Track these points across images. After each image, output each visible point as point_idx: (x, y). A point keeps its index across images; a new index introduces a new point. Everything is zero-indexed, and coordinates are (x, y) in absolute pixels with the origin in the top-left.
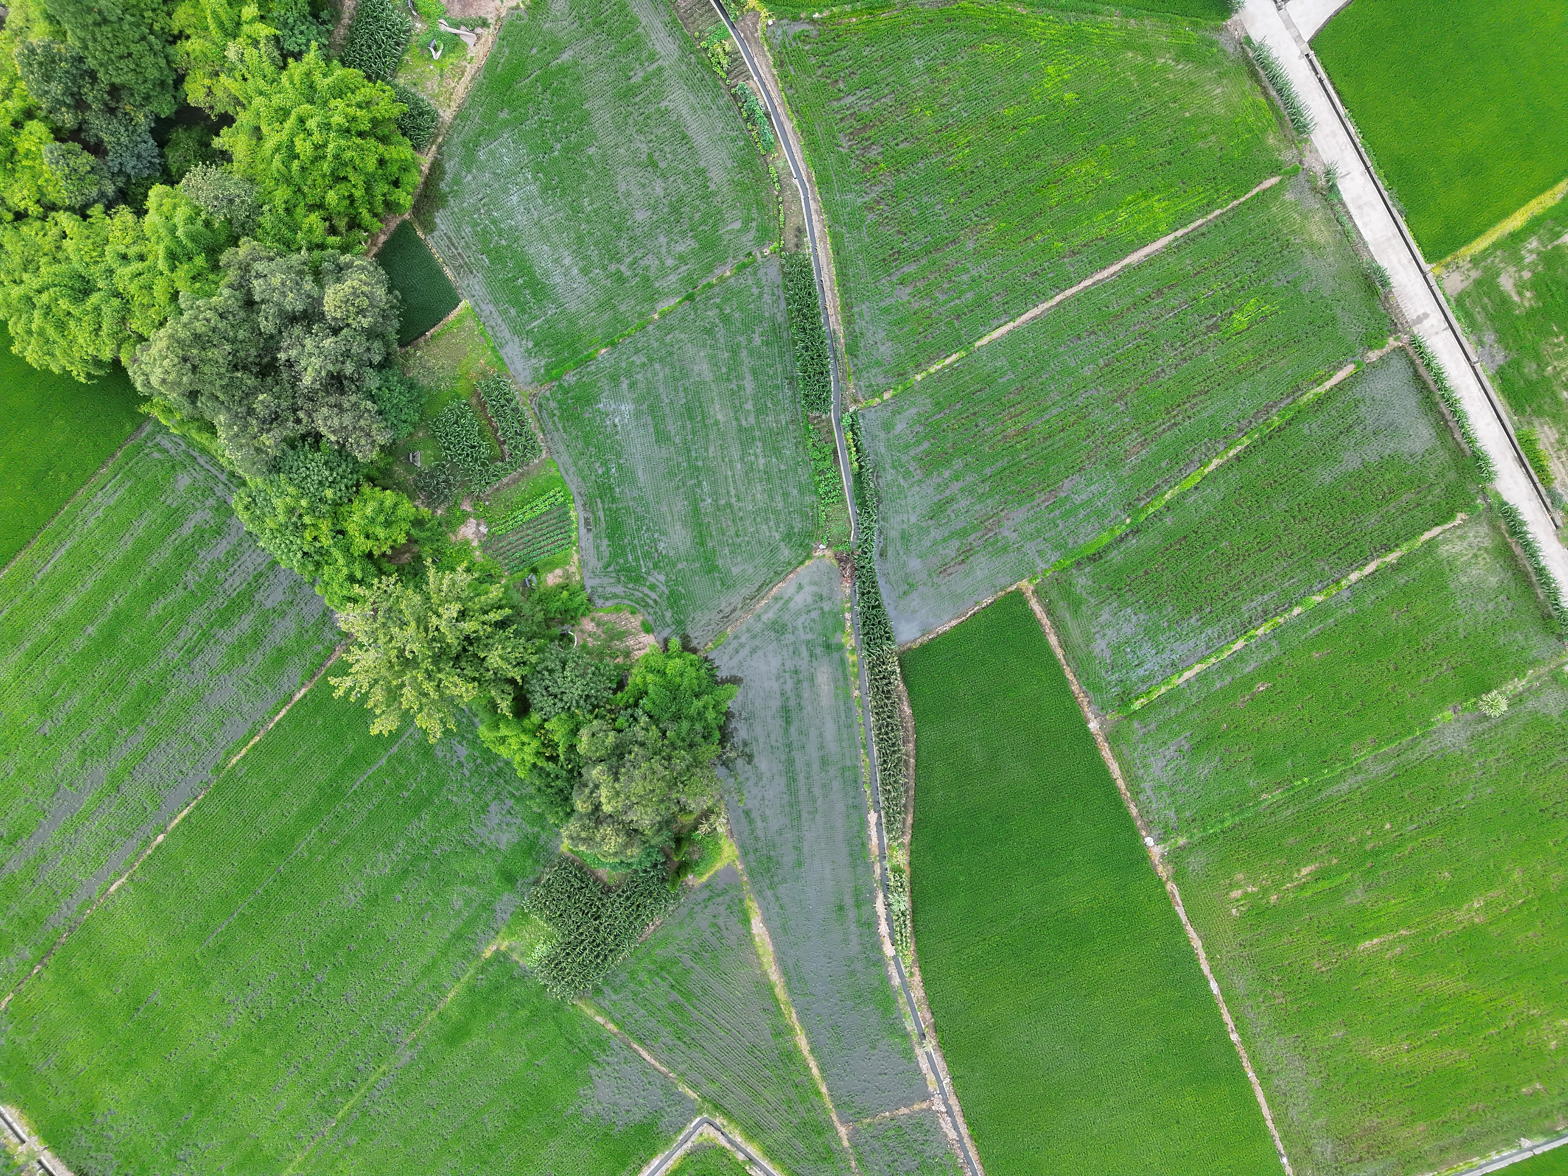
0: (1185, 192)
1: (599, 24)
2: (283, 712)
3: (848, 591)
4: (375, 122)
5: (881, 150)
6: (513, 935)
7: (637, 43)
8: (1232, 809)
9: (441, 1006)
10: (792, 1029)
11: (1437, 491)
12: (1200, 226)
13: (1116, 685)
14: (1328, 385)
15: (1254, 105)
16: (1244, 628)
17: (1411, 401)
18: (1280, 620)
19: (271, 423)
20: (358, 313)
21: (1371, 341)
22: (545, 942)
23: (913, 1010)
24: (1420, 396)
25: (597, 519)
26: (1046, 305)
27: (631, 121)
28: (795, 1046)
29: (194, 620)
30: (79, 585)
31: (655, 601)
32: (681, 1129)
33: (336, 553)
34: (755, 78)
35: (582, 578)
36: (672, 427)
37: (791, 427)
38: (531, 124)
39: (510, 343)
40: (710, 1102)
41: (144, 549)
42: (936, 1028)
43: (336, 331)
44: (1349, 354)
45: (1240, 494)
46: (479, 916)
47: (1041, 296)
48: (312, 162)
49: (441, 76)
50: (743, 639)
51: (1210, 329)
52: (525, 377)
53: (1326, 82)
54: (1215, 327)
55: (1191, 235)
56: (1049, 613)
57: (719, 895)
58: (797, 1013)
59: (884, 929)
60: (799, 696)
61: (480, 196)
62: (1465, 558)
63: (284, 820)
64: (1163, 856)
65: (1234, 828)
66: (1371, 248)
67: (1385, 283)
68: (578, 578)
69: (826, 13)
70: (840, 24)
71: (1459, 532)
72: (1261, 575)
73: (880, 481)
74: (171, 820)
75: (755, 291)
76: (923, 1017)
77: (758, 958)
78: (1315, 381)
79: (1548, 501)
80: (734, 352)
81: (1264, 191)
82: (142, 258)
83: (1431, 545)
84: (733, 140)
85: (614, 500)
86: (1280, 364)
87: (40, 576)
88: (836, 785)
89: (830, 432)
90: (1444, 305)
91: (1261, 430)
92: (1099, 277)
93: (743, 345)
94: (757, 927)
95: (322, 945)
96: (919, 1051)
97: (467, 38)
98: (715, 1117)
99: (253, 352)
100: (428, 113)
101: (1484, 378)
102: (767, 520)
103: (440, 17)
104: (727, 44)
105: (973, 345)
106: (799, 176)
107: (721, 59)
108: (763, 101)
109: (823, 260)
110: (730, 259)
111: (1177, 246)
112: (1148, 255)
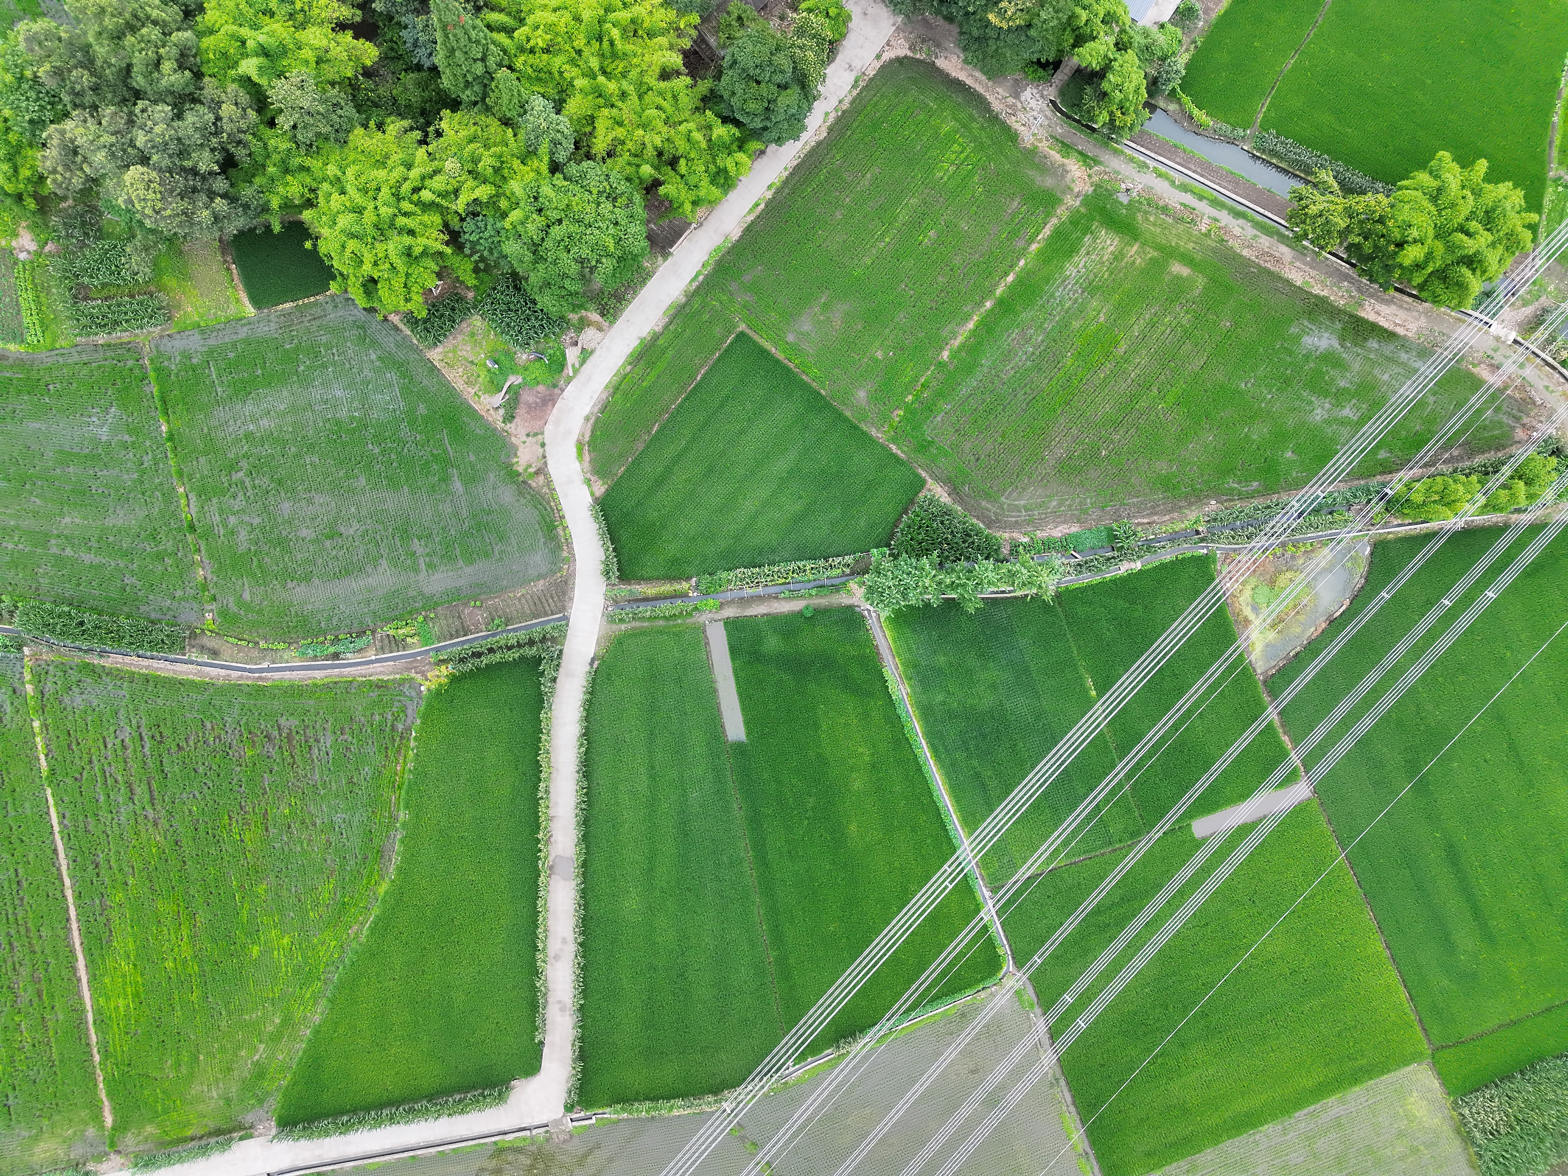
0: (128, 1033)
7: (449, 558)
12: (89, 1038)
34: (373, 658)
47: (74, 865)
55: (83, 1026)
69: (413, 744)
75: (177, 593)
81: (102, 1109)
97: (498, 399)
103: (524, 379)
104: (415, 641)
105: (49, 786)
106: (269, 670)
107: (400, 632)
108: (352, 658)
109: (179, 667)
110: (215, 579)
111: (78, 1011)
112: (79, 980)
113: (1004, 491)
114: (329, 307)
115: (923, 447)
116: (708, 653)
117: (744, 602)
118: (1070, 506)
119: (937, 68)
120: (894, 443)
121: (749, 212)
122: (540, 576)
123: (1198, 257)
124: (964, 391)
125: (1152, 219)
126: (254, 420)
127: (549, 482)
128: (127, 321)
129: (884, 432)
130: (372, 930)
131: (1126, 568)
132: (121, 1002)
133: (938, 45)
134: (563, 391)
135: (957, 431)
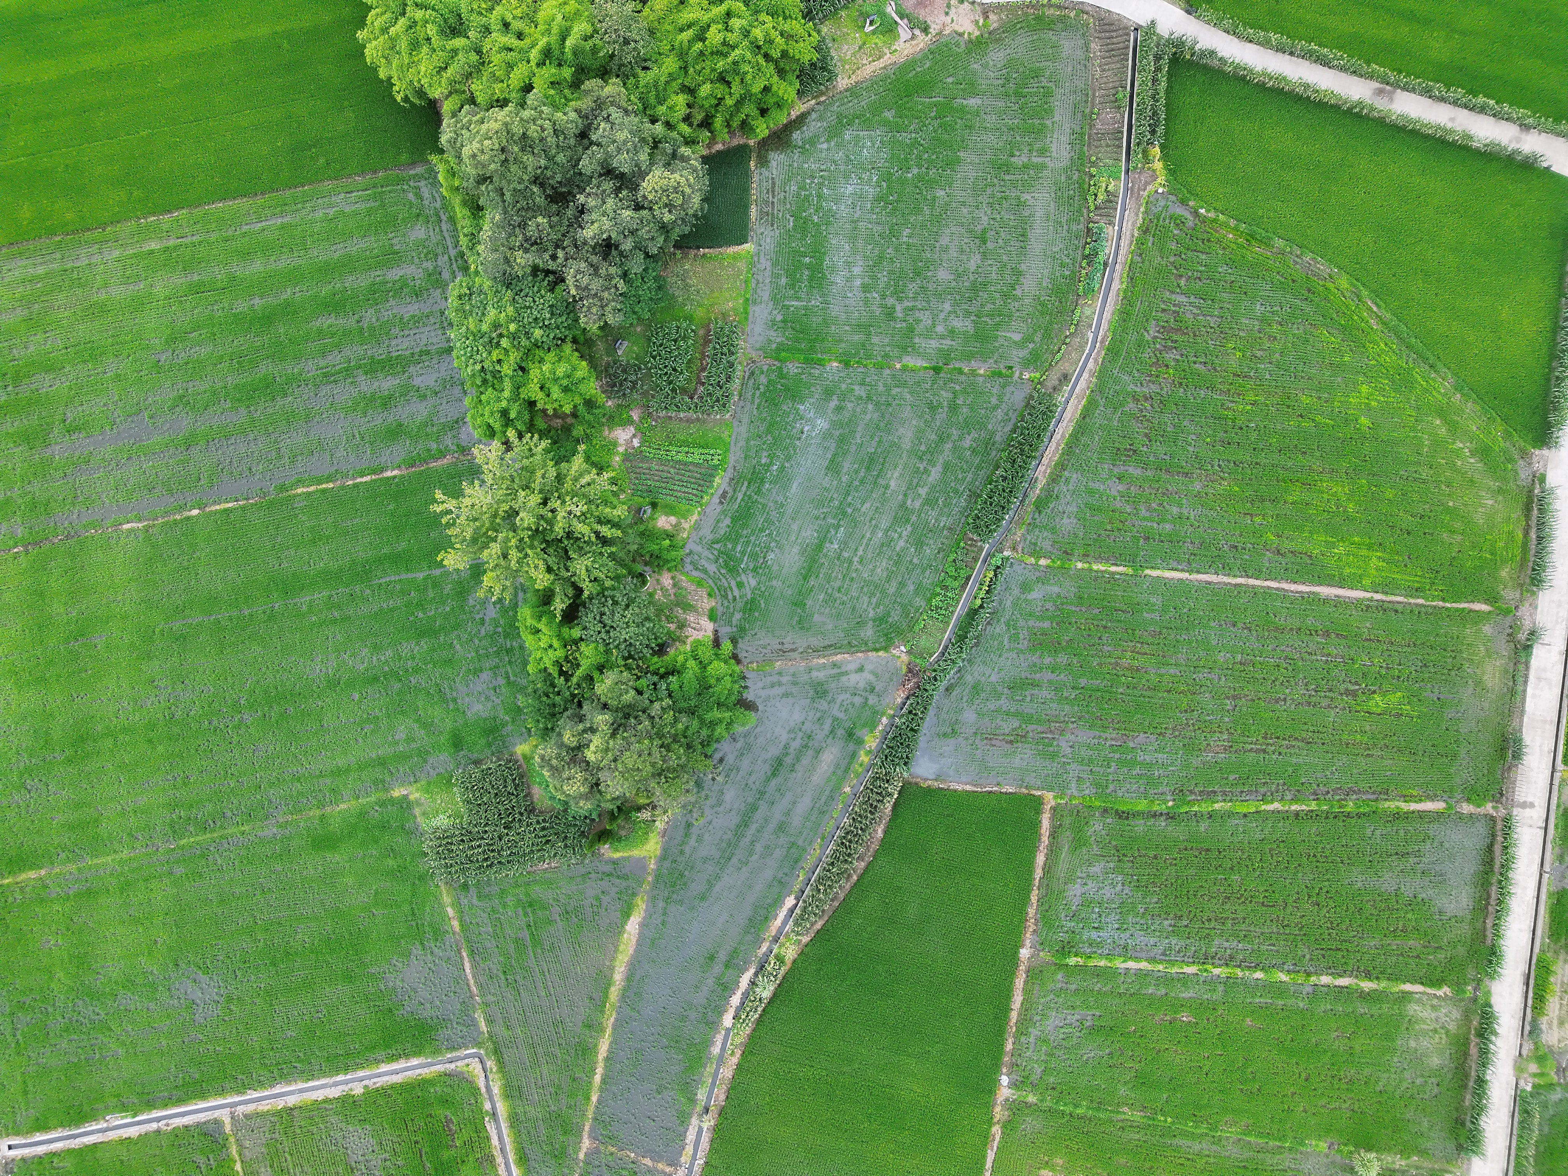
0: (1406, 566)
1: (1018, 94)
2: (367, 479)
3: (899, 700)
4: (784, 54)
5: (1178, 357)
6: (428, 792)
7: (1040, 131)
8: (1092, 1101)
9: (328, 809)
10: (603, 1030)
11: (1441, 956)
12: (1398, 603)
13: (1067, 932)
14: (1414, 806)
15: (1511, 534)
16: (1206, 959)
17: (1471, 866)
18: (1239, 972)
19: (532, 245)
20: (666, 205)
21: (1473, 794)
22: (449, 817)
23: (713, 1084)
24: (1481, 868)
25: (733, 498)
26: (1226, 579)
27: (989, 191)
28: (596, 1045)
29: (347, 352)
30: (273, 258)
31: (735, 599)
32: (453, 1049)
33: (508, 385)
34: (1116, 228)
35: (688, 538)
36: (847, 465)
37: (945, 532)
38: (905, 138)
39: (763, 306)
40: (494, 1043)
41: (348, 265)
42: (721, 1112)
43: (638, 207)
44: (1448, 793)
45: (1278, 846)
46: (410, 757)
47: (1226, 569)
48: (712, 53)
49: (860, 48)
50: (784, 679)
51: (1347, 692)
52: (757, 341)
54: (1353, 694)
55: (1386, 605)
56: (1053, 835)
57: (618, 877)
58: (616, 1020)
59: (736, 1000)
60: (798, 759)
61: (823, 167)
62: (1426, 1027)
63: (306, 568)
64: (1007, 1100)
65: (1082, 1118)
66: (1525, 719)
67: (1518, 755)
68: (685, 536)
69: (1211, 215)
70: (1217, 231)
71: (1435, 1002)
72: (1249, 925)
73: (989, 627)
74: (215, 503)
75: (994, 401)
76: (717, 1095)
77: (615, 952)
78: (1405, 796)
79: (1527, 1028)
80: (941, 440)
81: (1471, 611)
82: (520, 36)
83: (1405, 997)
84: (1062, 265)
85: (758, 492)
86: (1385, 762)
87: (246, 228)
88: (778, 853)
89: (975, 560)
90: (1553, 807)
91: (1332, 807)
92: (1285, 586)
93: (953, 438)
94: (633, 926)
95: (266, 692)
96: (694, 1121)
97: (904, 31)
98: (489, 1059)
99: (558, 177)
100: (829, 72)
101: (1544, 890)
102: (872, 594)
105: (1144, 569)
106: (1096, 332)
107: (1100, 191)
108: (1107, 250)
109: (1067, 415)
110: (992, 360)
112: (1338, 597)
114: (766, 173)
126: (851, 278)
127: (999, 8)
132: (1373, 563)
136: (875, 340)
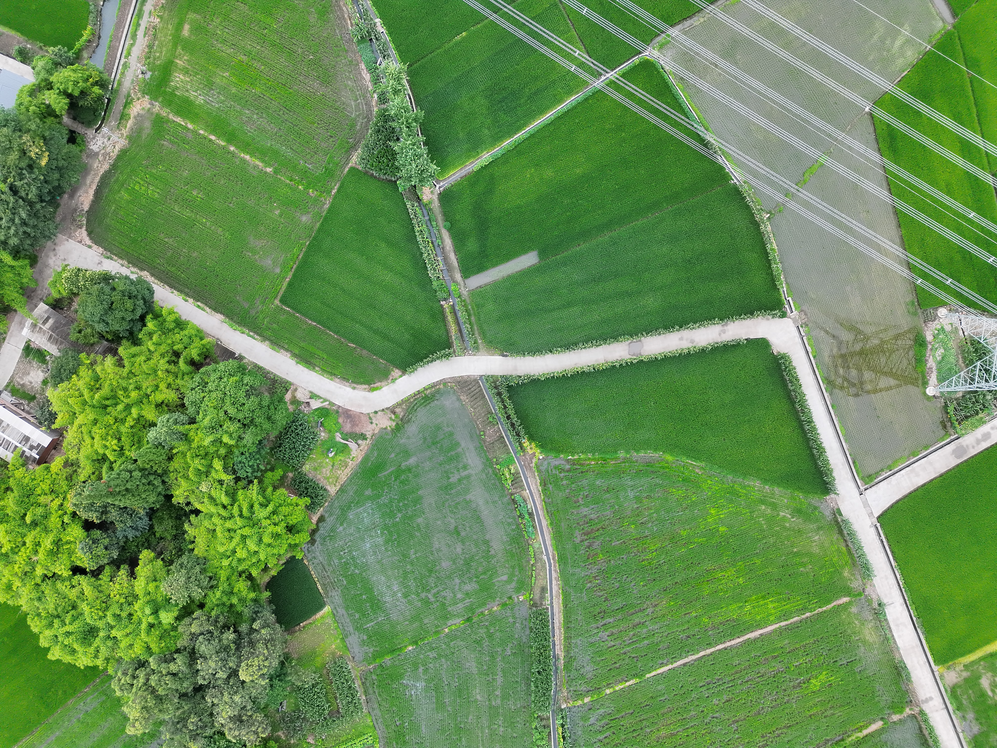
0: (789, 599)
1: (435, 443)
7: (458, 457)
12: (796, 622)
21: (896, 707)
27: (447, 505)
34: (528, 491)
36: (447, 701)
38: (384, 500)
39: (353, 635)
44: (880, 715)
47: (691, 651)
49: (333, 466)
52: (359, 659)
53: (885, 543)
54: (799, 685)
55: (790, 627)
61: (346, 541)
66: (901, 651)
69: (576, 457)
70: (584, 464)
78: (857, 729)
80: (493, 657)
81: (839, 605)
85: (404, 743)
86: (836, 716)
89: (548, 718)
90: (944, 693)
92: (728, 644)
93: (499, 653)
97: (352, 445)
101: (964, 743)
103: (337, 432)
104: (512, 468)
105: (644, 676)
106: (547, 555)
107: (508, 477)
108: (530, 505)
109: (556, 610)
110: (498, 599)
111: (780, 632)
112: (761, 635)
113: (347, 115)
114: (316, 561)
115: (329, 173)
116: (486, 285)
117: (449, 269)
118: (350, 72)
119: (90, 208)
120: (331, 192)
121: (204, 310)
122: (459, 399)
123: (176, 21)
124: (289, 154)
125: (158, 54)
126: (394, 594)
127: (399, 405)
128: (347, 681)
129: (325, 200)
130: (697, 459)
131: (381, 28)
132: (770, 606)
133: (75, 210)
134: (339, 407)
135: (316, 153)
136: (426, 621)
